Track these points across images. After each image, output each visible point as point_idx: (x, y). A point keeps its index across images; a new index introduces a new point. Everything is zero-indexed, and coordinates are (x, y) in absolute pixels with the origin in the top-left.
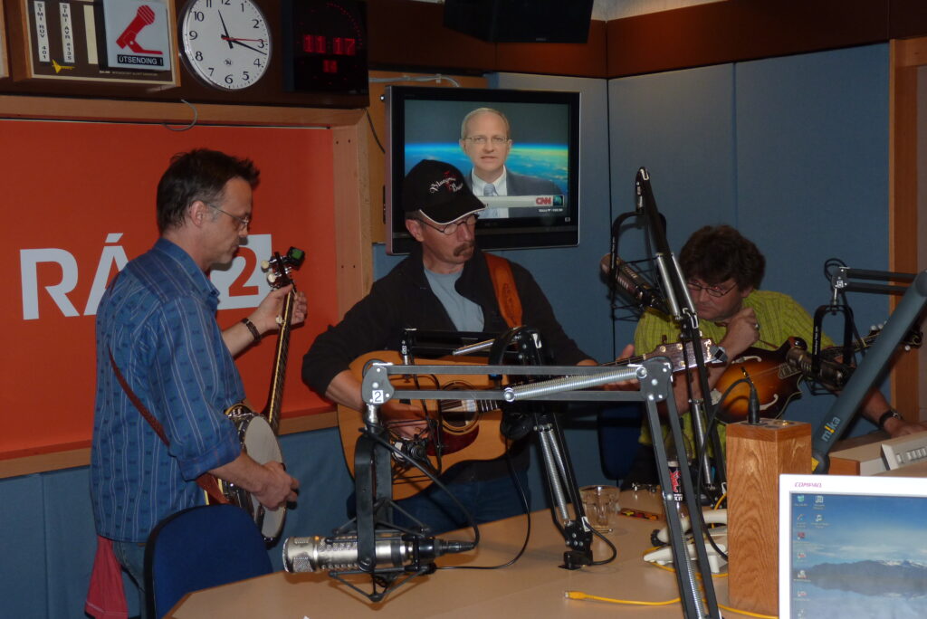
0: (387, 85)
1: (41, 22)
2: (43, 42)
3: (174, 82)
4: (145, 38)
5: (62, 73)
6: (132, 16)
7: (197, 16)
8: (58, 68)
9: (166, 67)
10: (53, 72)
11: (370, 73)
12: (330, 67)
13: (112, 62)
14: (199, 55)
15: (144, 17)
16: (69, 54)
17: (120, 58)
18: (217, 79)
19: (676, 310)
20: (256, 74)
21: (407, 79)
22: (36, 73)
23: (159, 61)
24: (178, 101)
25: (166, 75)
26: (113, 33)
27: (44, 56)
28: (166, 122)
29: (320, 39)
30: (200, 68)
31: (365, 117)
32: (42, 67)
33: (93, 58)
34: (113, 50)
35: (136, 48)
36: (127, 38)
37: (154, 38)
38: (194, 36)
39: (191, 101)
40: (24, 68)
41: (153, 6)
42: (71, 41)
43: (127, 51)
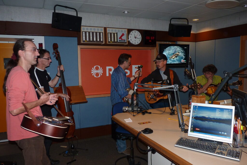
0: (159, 44)
1: (109, 36)
2: (109, 39)
3: (127, 44)
4: (123, 38)
5: (112, 43)
6: (121, 35)
7: (131, 34)
8: (111, 42)
9: (126, 42)
10: (110, 43)
11: (157, 42)
12: (150, 41)
13: (118, 41)
14: (131, 40)
15: (123, 35)
16: (113, 40)
17: (119, 40)
18: (134, 43)
19: (193, 78)
20: (139, 42)
21: (163, 43)
22: (108, 43)
23: (125, 41)
24: (128, 46)
25: (126, 43)
26: (118, 37)
27: (109, 41)
28: (127, 49)
29: (149, 37)
30: (131, 42)
31: (156, 48)
32: (109, 42)
33: (116, 41)
34: (118, 39)
35: (122, 39)
36: (120, 38)
37: (124, 38)
38: (130, 37)
39: (130, 46)
40: (107, 42)
41: (124, 33)
42: (113, 38)
43: (120, 39)
